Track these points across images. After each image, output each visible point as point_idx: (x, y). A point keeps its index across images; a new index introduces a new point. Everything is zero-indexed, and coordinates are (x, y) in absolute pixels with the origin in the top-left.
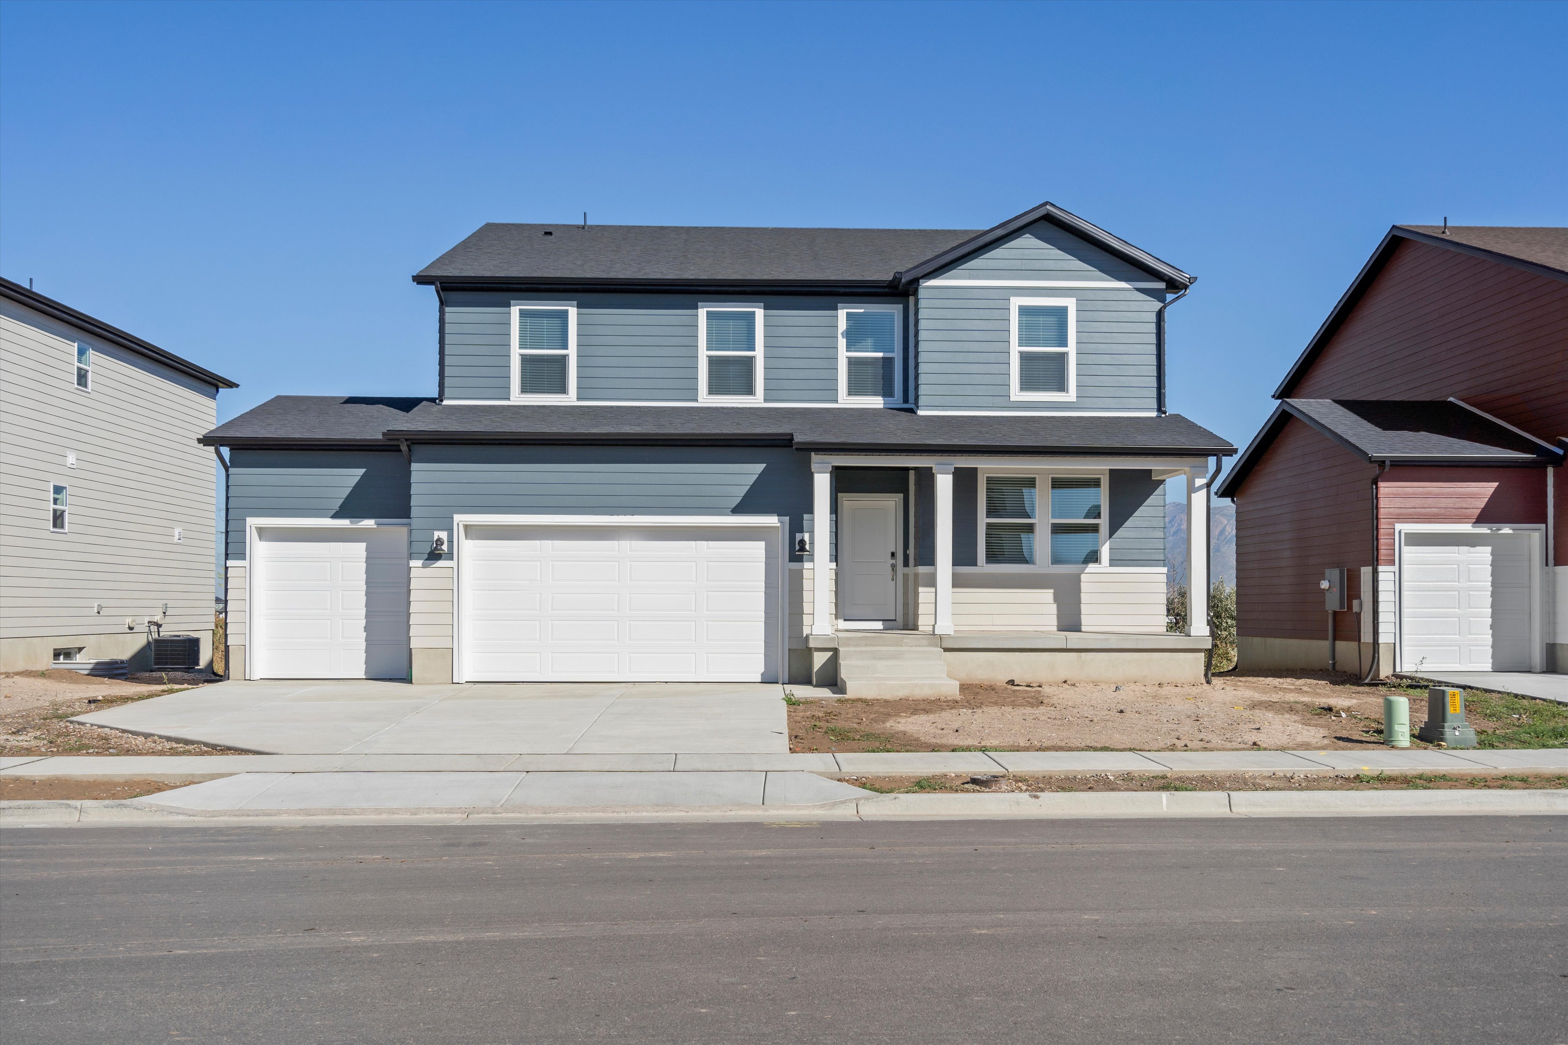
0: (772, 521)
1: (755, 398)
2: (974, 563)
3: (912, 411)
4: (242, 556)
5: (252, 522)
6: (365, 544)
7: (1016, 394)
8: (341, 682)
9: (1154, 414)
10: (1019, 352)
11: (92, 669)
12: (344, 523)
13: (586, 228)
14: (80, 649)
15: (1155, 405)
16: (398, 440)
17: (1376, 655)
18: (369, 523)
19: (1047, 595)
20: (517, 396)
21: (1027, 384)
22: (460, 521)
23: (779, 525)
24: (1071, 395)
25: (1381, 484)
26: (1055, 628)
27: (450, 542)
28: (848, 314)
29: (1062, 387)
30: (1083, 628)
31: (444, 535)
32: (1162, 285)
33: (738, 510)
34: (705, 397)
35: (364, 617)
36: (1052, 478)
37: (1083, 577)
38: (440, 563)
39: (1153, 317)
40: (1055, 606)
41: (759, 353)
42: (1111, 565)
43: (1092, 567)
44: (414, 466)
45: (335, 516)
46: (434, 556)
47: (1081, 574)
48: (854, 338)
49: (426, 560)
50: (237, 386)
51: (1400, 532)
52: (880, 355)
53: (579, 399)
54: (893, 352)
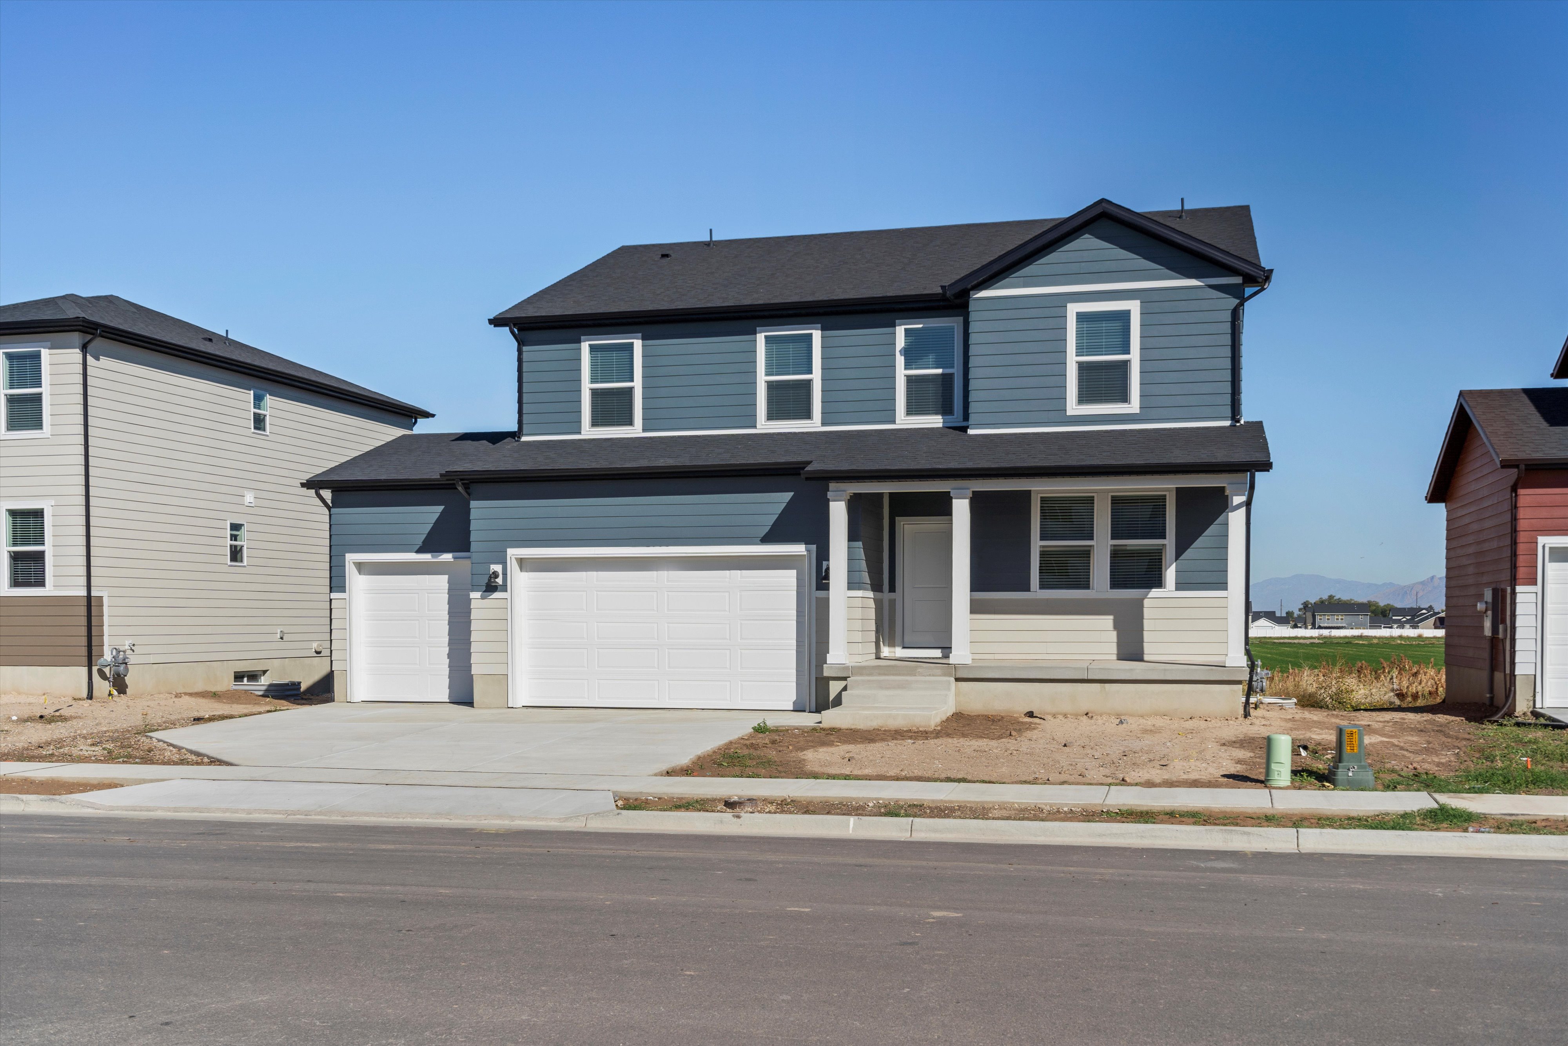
0: (799, 549)
1: (812, 422)
2: (1028, 589)
3: (964, 429)
4: (342, 588)
5: (351, 558)
6: (447, 576)
7: (1073, 407)
8: (426, 705)
9: (1227, 423)
10: (1077, 362)
11: (266, 690)
12: (427, 557)
13: (712, 245)
14: (265, 672)
15: (1228, 411)
16: (454, 480)
17: (1513, 689)
18: (447, 557)
19: (1107, 622)
20: (588, 429)
21: (1084, 398)
22: (513, 555)
23: (806, 553)
24: (1134, 406)
25: (1521, 492)
26: (1114, 657)
27: (505, 574)
28: (906, 330)
29: (1124, 398)
30: (1146, 658)
31: (498, 568)
32: (1238, 280)
33: (767, 539)
34: (764, 423)
35: (447, 644)
36: (1112, 497)
37: (1146, 602)
38: (496, 595)
39: (1228, 316)
40: (1115, 633)
41: (816, 376)
42: (1177, 589)
43: (1155, 592)
44: (473, 504)
45: (419, 551)
46: (491, 588)
47: (1143, 600)
48: (912, 356)
49: (484, 592)
50: (433, 416)
51: (1544, 547)
52: (940, 371)
53: (644, 430)
54: (953, 367)
